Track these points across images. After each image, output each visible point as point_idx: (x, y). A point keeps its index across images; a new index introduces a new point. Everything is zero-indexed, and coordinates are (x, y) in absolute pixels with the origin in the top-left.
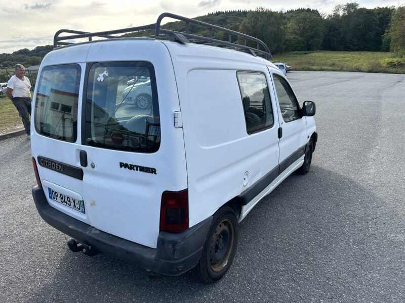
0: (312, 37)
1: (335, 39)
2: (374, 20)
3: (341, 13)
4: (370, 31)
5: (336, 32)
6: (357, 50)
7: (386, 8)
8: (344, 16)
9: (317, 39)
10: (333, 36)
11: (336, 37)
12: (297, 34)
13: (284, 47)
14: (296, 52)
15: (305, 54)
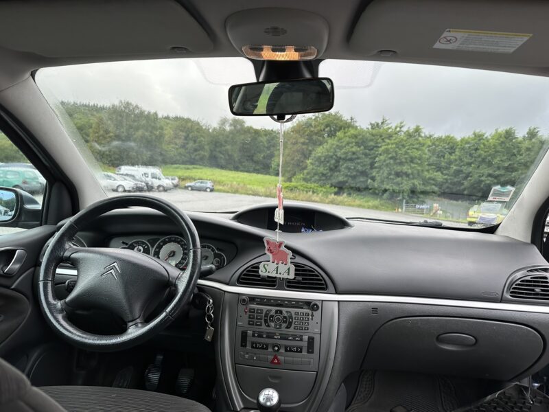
0: (196, 150)
1: (221, 156)
2: (262, 141)
3: (228, 128)
4: (259, 152)
5: (223, 148)
6: (247, 172)
7: (272, 130)
8: (231, 132)
9: (203, 153)
10: (220, 152)
11: (223, 154)
12: (176, 144)
13: (160, 158)
14: (176, 166)
15: (188, 169)
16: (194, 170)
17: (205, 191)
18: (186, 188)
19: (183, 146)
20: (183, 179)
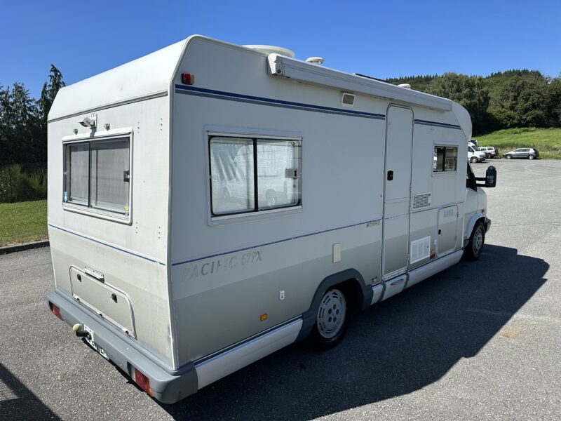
14: (502, 131)
16: (523, 134)
17: (528, 158)
18: (505, 157)
19: (512, 108)
20: (503, 146)
